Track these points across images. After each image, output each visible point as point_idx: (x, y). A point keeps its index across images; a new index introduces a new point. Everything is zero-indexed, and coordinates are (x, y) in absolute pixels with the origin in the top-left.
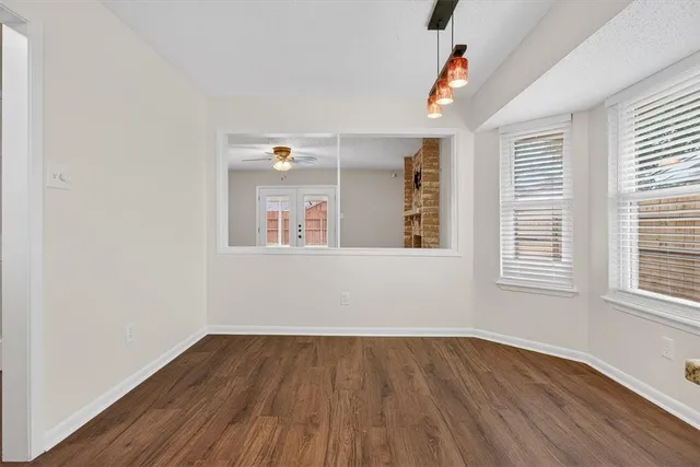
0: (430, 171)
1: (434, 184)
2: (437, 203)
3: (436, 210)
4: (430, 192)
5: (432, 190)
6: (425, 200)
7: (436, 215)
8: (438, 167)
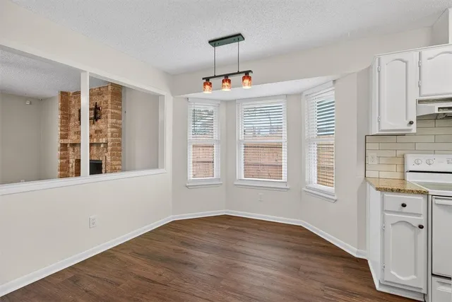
0: (116, 111)
1: (119, 121)
2: (120, 136)
3: (119, 141)
4: (116, 127)
5: (118, 126)
6: (112, 133)
7: (120, 144)
8: (121, 110)
